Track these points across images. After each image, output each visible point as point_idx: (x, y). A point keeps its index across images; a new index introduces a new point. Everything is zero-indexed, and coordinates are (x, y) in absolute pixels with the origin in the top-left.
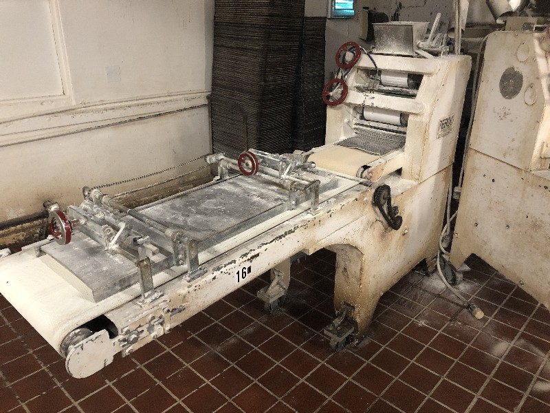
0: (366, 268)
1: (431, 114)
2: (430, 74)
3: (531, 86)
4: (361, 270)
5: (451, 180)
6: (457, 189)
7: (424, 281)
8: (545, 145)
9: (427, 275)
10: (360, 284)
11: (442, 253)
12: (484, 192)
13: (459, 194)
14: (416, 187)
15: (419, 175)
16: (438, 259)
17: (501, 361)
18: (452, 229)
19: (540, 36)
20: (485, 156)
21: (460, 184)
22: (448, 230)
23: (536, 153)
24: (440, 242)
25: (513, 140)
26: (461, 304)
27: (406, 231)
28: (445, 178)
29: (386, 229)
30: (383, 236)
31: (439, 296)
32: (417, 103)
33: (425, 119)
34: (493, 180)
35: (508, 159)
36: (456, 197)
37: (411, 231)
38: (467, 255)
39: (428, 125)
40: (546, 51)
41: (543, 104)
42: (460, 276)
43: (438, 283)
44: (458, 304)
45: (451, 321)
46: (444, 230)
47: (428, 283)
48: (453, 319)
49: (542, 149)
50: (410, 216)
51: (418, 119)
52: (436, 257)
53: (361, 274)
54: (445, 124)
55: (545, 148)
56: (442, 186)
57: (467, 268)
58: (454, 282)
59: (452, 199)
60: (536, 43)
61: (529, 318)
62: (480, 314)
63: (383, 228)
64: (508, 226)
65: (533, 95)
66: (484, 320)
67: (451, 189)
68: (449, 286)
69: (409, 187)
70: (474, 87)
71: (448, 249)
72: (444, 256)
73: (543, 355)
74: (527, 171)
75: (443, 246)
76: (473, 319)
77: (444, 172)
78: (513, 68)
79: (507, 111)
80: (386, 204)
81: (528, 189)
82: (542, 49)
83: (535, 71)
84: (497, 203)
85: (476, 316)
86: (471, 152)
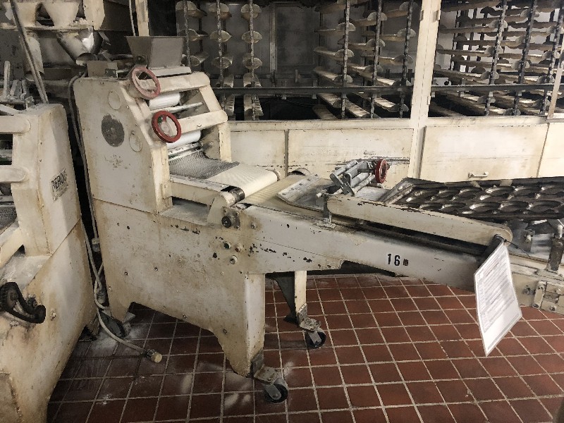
0: (17, 386)
1: (38, 178)
2: (20, 134)
3: (132, 133)
4: (12, 392)
5: (86, 234)
6: (94, 242)
7: (93, 348)
8: (163, 187)
9: (94, 339)
10: (18, 409)
11: (101, 310)
12: (123, 240)
13: (98, 245)
14: (49, 261)
15: (47, 248)
16: (100, 317)
17: (191, 395)
18: (104, 283)
19: (125, 84)
20: (112, 205)
21: (96, 235)
22: (100, 284)
23: (158, 195)
24: (96, 300)
25: (134, 186)
26: (138, 354)
27: (54, 314)
28: (79, 235)
29: (28, 328)
30: (27, 338)
31: (114, 357)
32: (15, 170)
33: (32, 185)
34: (128, 228)
35: (135, 205)
36: (96, 250)
37: (59, 310)
38: (127, 305)
39: (38, 191)
40: (135, 98)
41: (149, 149)
42: (127, 326)
43: (109, 342)
44: (135, 357)
45: (134, 379)
46: (96, 287)
47: (97, 347)
48: (136, 376)
49: (162, 191)
50: (53, 295)
51: (24, 187)
52: (97, 317)
53: (14, 397)
54: (59, 183)
55: (164, 190)
56: (78, 245)
57: (132, 316)
58: (123, 334)
59: (94, 253)
60: (124, 91)
61: (199, 338)
62: (158, 358)
63: (23, 329)
64: (156, 268)
65: (138, 142)
66: (164, 360)
67: (88, 243)
68: (121, 340)
69: (40, 266)
70: (77, 134)
71: (106, 303)
72: (104, 312)
73: (221, 368)
74: (157, 214)
75: (99, 304)
76: (153, 366)
77: (75, 231)
78: (109, 116)
79: (118, 158)
80: (18, 303)
81: (163, 230)
82: (131, 96)
83: (132, 118)
84: (140, 248)
85: (156, 361)
86: (97, 203)
